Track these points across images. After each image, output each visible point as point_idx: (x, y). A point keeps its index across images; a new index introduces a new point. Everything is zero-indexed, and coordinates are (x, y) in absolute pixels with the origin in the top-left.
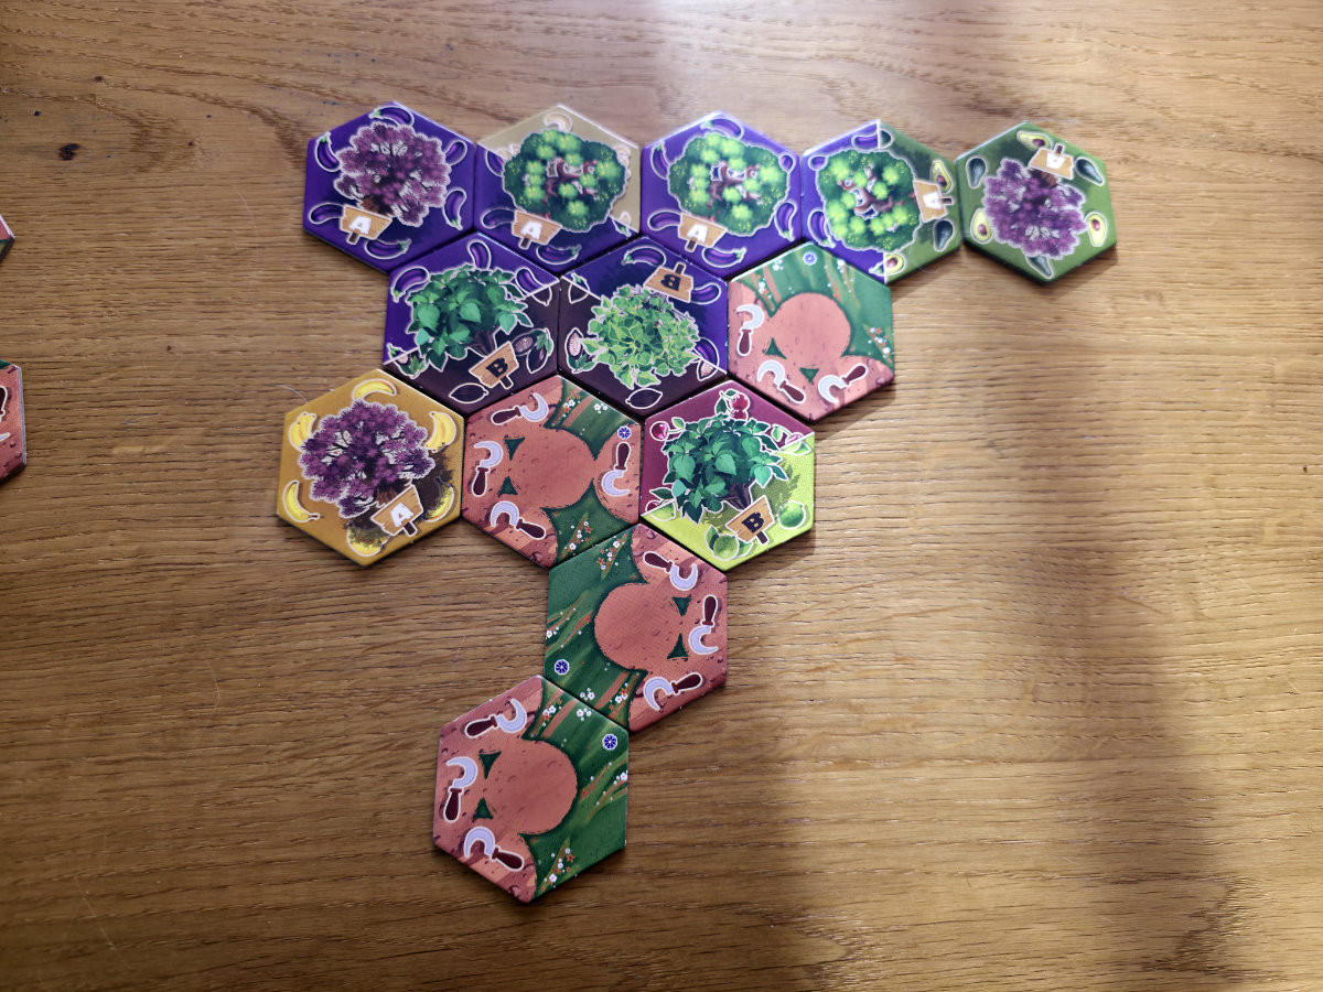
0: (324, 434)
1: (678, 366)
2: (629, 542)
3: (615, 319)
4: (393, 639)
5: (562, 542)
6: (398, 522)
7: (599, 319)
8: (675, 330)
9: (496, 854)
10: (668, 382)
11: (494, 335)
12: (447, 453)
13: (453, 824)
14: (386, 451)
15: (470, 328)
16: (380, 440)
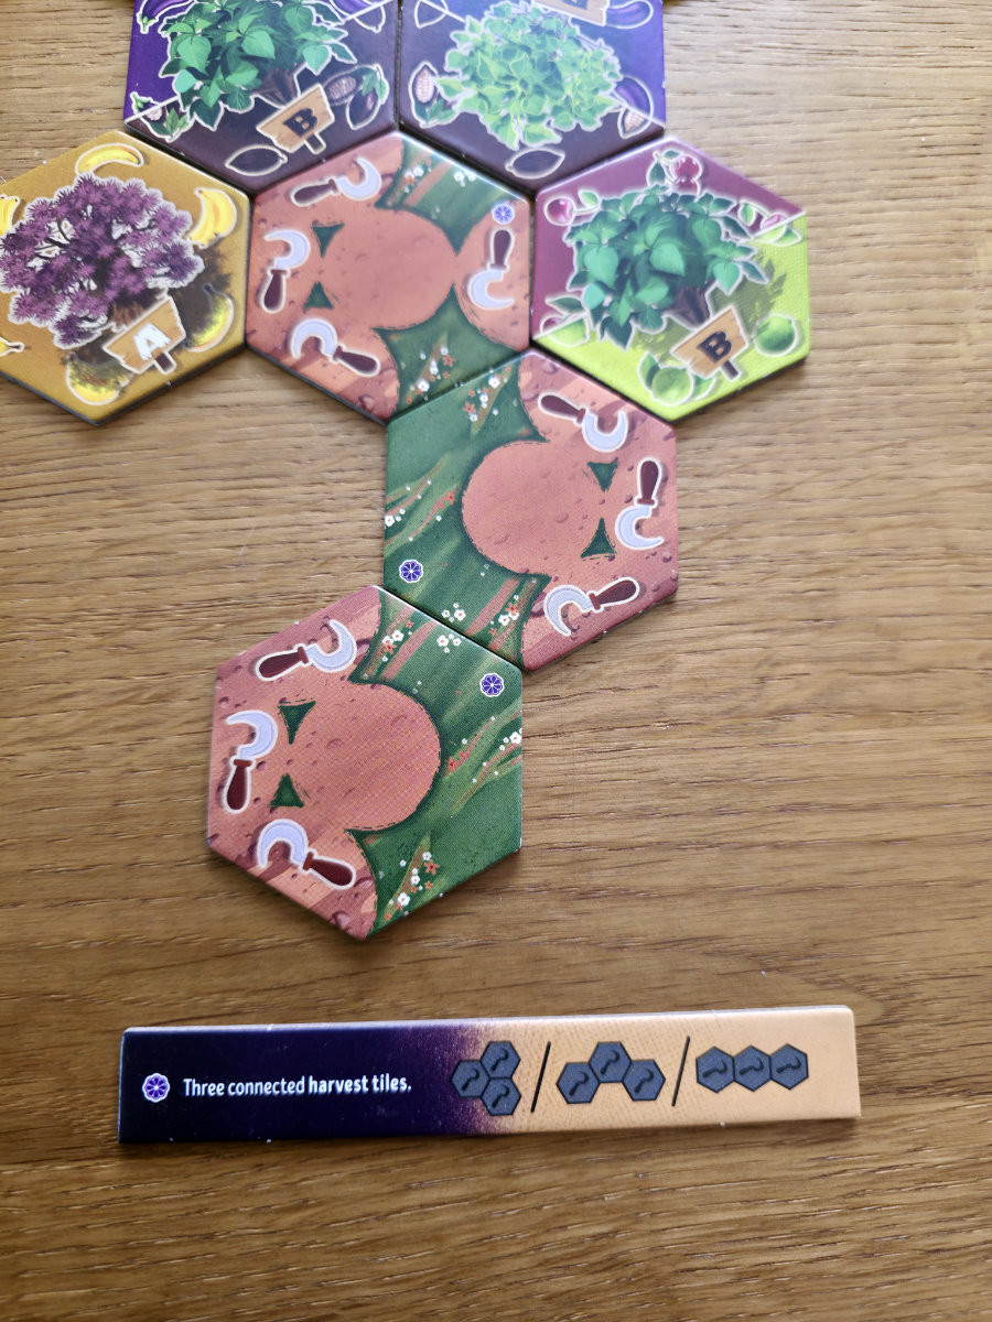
0: (32, 225)
1: (589, 116)
2: (515, 378)
3: (487, 49)
4: (141, 533)
5: (406, 378)
6: (145, 352)
7: (462, 49)
8: (582, 64)
9: (310, 863)
10: (572, 139)
11: (295, 75)
12: (222, 249)
13: (238, 816)
14: (127, 249)
15: (258, 67)
16: (118, 231)
